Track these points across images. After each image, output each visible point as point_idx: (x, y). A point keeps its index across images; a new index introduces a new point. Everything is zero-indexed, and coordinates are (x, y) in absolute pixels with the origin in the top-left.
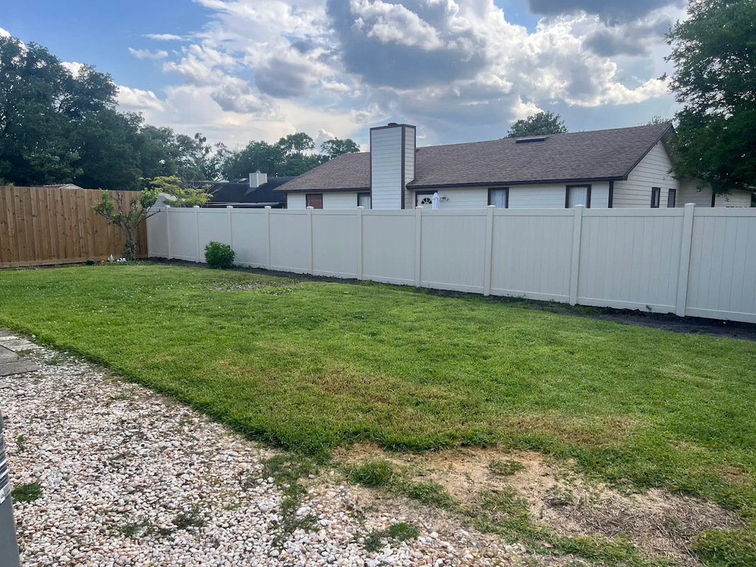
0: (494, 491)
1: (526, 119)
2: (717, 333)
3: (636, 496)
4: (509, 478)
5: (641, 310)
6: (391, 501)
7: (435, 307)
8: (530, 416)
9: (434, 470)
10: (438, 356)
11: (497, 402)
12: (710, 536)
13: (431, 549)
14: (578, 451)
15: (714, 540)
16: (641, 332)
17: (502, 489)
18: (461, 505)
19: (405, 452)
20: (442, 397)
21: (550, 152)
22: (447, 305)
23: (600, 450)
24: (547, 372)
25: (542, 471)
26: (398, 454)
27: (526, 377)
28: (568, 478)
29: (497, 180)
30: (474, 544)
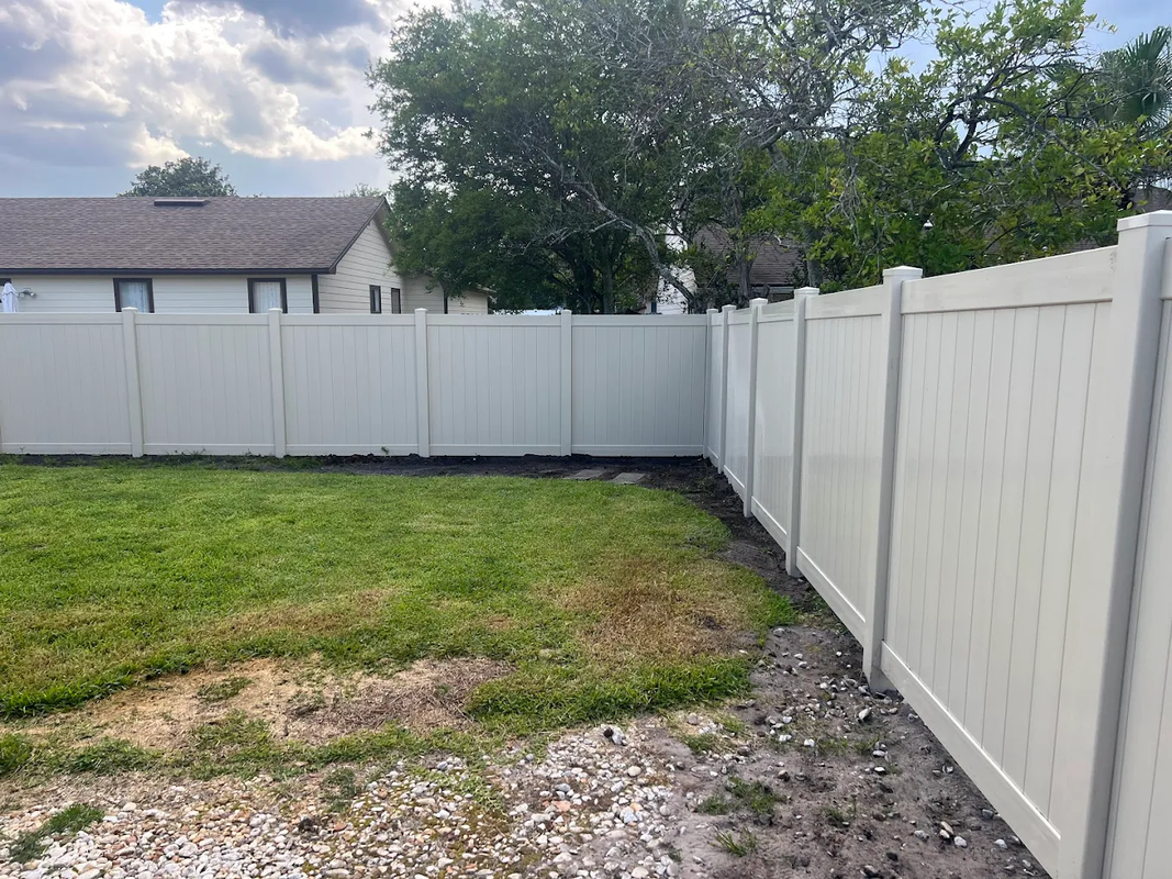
0: (212, 724)
1: (163, 168)
2: (468, 473)
3: (400, 674)
4: (231, 700)
5: (375, 454)
6: (40, 788)
7: (45, 484)
8: (246, 616)
9: (106, 724)
10: (71, 561)
11: (193, 608)
12: (482, 690)
13: (129, 826)
14: (322, 642)
15: (487, 693)
16: (379, 481)
17: (223, 718)
18: (165, 756)
19: (47, 713)
20: (95, 619)
21: (214, 224)
22: (69, 479)
23: (350, 633)
24: (261, 552)
25: (278, 679)
26: (34, 720)
27: (231, 565)
28: (314, 678)
29: (128, 265)
30: (197, 797)
